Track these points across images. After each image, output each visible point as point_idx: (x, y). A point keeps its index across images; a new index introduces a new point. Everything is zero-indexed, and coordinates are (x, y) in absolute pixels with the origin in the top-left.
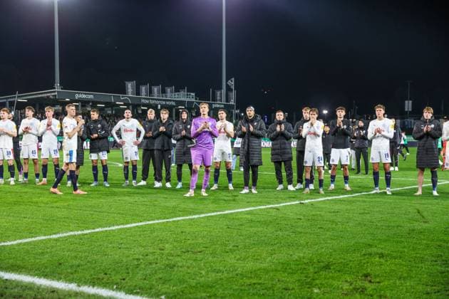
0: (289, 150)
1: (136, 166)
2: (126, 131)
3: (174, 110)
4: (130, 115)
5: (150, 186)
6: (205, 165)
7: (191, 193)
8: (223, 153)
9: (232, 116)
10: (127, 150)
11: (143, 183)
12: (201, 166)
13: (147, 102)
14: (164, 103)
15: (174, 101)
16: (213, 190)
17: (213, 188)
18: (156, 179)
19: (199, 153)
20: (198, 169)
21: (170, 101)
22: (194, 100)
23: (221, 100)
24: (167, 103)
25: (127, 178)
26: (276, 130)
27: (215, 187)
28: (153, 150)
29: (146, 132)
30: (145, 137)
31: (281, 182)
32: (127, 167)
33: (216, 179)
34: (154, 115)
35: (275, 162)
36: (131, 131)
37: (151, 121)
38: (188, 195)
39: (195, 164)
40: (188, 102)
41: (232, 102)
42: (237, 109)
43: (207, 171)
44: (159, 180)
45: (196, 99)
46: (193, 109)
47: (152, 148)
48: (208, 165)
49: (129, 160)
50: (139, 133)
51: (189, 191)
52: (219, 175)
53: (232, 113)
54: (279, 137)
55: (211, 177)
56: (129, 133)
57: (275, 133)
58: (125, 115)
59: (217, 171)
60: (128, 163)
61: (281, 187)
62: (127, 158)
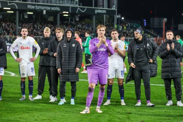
0: (178, 68)
1: (32, 81)
2: (22, 48)
3: (59, 15)
4: (27, 33)
5: (46, 101)
6: (100, 83)
7: (87, 110)
8: (116, 71)
9: (113, 21)
10: (24, 66)
11: (39, 97)
12: (96, 85)
13: (33, 7)
14: (49, 8)
15: (58, 6)
16: (105, 106)
17: (106, 104)
18: (51, 94)
19: (95, 72)
20: (94, 88)
21: (55, 6)
22: (77, 6)
23: (103, 6)
24: (52, 9)
25: (23, 93)
26: (166, 49)
27: (108, 102)
28: (49, 66)
29: (42, 49)
30: (41, 54)
31: (170, 98)
32: (24, 82)
33: (109, 96)
34: (49, 33)
35: (165, 79)
36: (27, 48)
37: (47, 39)
38: (84, 112)
39: (91, 83)
40: (72, 7)
41: (114, 8)
42: (118, 15)
43: (102, 89)
44: (55, 95)
45: (79, 5)
46: (77, 14)
47: (48, 64)
48: (104, 83)
49: (26, 76)
50: (35, 50)
51: (84, 109)
52: (111, 91)
53: (114, 18)
54: (169, 55)
55: (105, 93)
56: (26, 50)
57: (165, 51)
58: (22, 33)
59: (110, 87)
60: (25, 78)
61: (170, 103)
62: (23, 74)
